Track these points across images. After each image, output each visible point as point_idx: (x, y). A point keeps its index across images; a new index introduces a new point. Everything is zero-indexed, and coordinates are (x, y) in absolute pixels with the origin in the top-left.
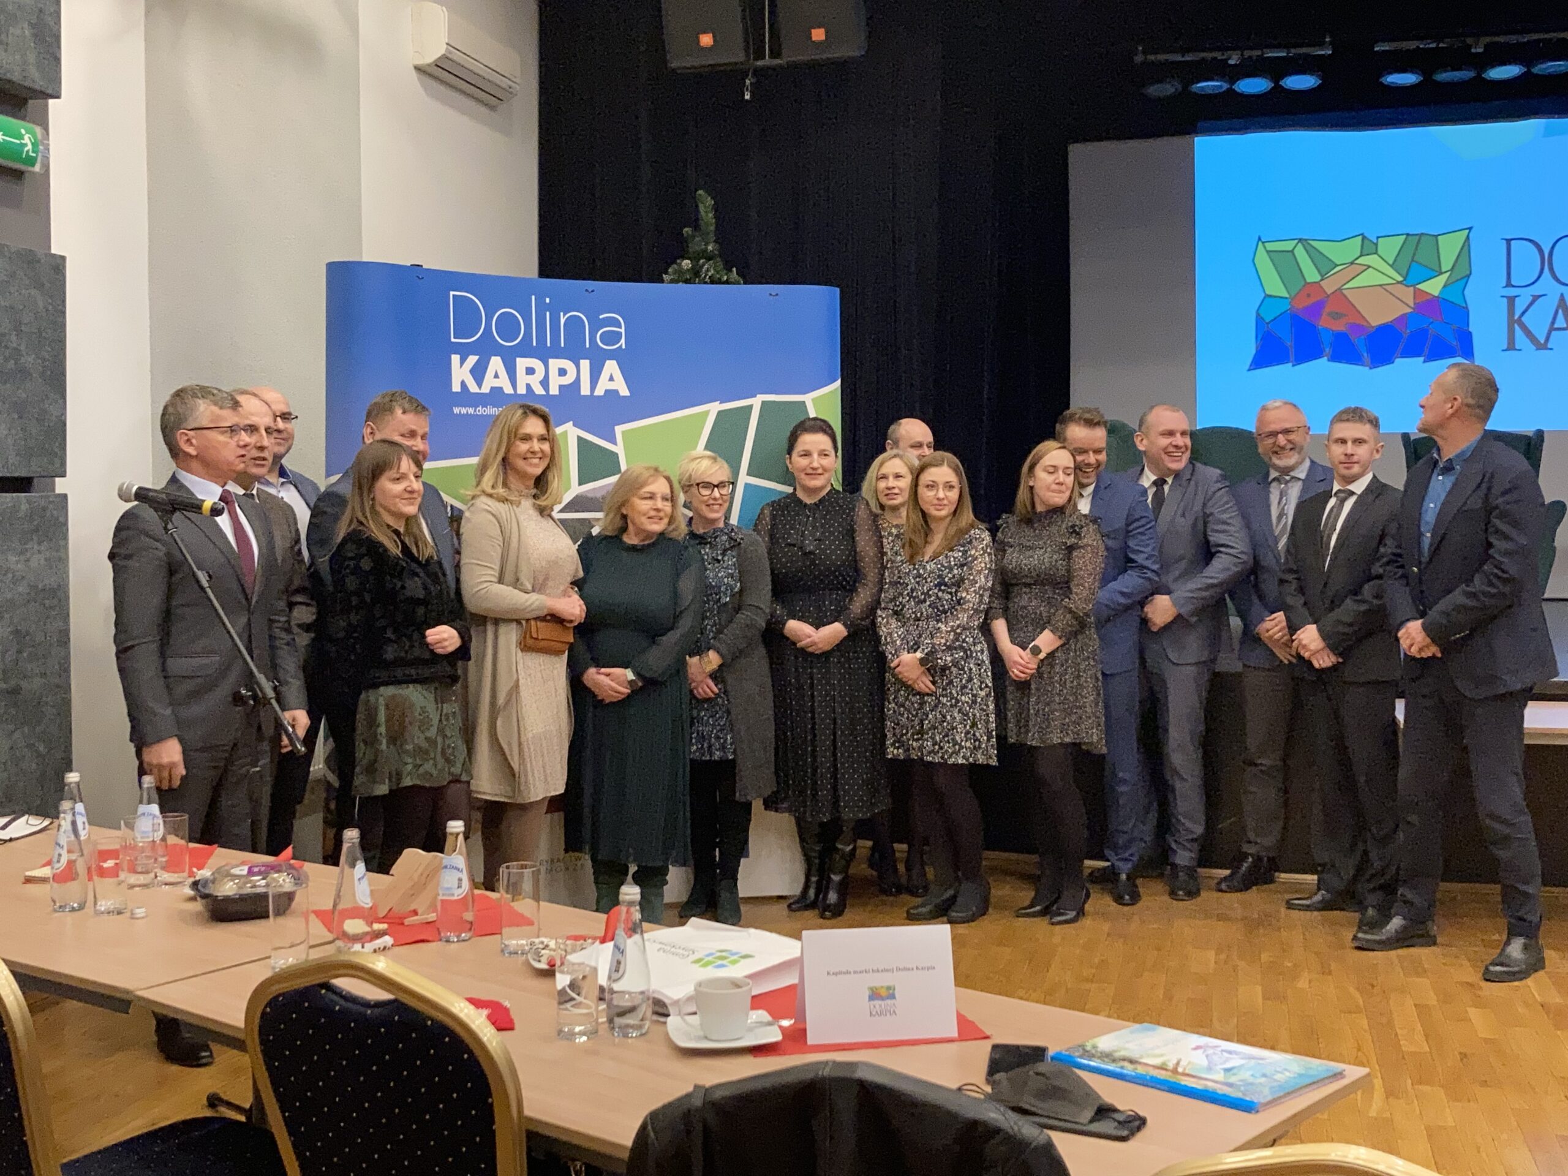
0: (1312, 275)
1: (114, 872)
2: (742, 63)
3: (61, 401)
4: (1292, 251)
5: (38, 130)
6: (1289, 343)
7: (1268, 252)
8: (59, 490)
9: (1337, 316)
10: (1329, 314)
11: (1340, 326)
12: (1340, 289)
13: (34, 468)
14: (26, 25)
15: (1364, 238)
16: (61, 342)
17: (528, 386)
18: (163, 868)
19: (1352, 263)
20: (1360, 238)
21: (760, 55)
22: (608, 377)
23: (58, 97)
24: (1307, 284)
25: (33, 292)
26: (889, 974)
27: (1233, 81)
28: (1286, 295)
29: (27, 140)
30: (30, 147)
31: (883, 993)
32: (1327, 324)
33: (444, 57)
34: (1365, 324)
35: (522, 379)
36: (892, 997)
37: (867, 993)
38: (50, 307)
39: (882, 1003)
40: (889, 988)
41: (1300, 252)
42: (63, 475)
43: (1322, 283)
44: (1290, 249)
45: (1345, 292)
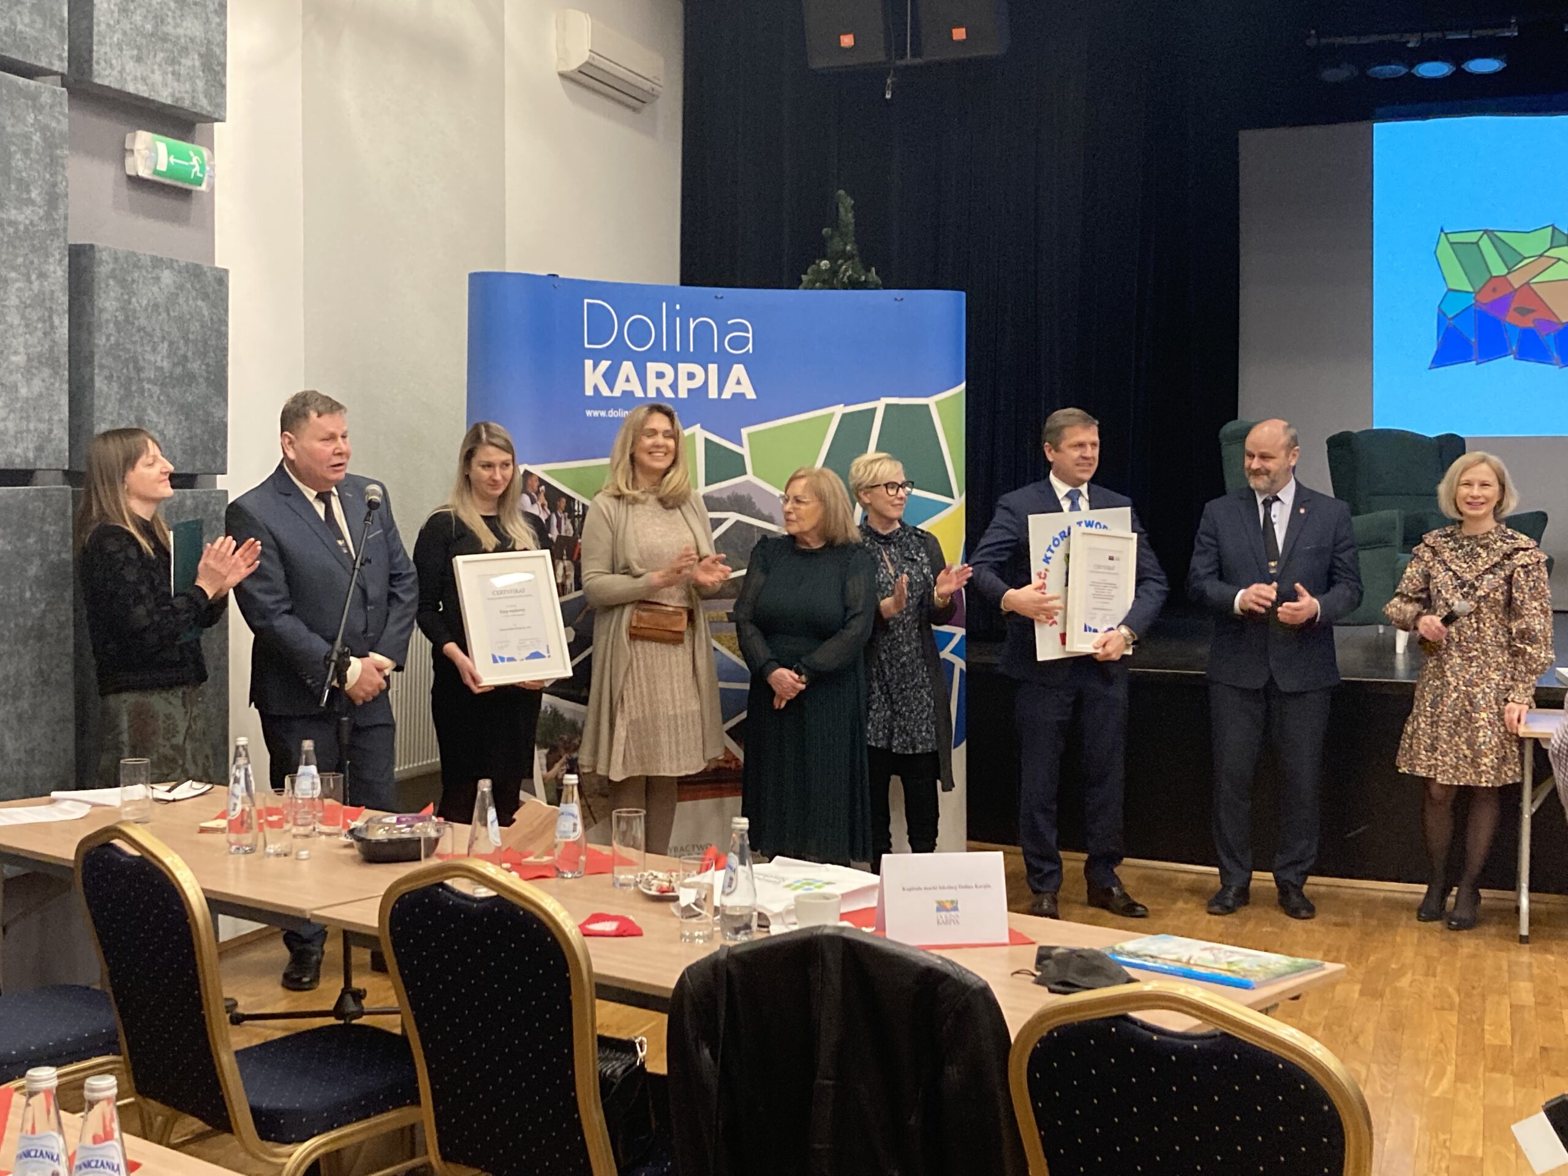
0: (1498, 268)
1: (278, 825)
2: (885, 63)
3: (223, 404)
4: (1477, 243)
5: (205, 152)
6: (1473, 340)
7: (1451, 244)
8: (220, 486)
9: (1523, 311)
10: (1515, 310)
11: (1528, 322)
12: (1528, 283)
13: (198, 465)
14: (196, 57)
15: (1554, 228)
16: (225, 350)
17: (658, 390)
18: (321, 822)
19: (1541, 256)
20: (1550, 229)
21: (903, 56)
22: (735, 380)
23: (223, 120)
24: (1492, 277)
25: (200, 303)
26: (953, 891)
27: (1412, 66)
28: (1470, 289)
29: (195, 161)
30: (197, 168)
31: (949, 906)
32: (1513, 319)
33: (587, 63)
34: (1555, 320)
35: (652, 382)
36: (956, 909)
37: (935, 905)
38: (214, 317)
39: (948, 914)
40: (952, 902)
41: (1486, 244)
42: (224, 472)
43: (1509, 277)
44: (1475, 240)
45: (1533, 286)
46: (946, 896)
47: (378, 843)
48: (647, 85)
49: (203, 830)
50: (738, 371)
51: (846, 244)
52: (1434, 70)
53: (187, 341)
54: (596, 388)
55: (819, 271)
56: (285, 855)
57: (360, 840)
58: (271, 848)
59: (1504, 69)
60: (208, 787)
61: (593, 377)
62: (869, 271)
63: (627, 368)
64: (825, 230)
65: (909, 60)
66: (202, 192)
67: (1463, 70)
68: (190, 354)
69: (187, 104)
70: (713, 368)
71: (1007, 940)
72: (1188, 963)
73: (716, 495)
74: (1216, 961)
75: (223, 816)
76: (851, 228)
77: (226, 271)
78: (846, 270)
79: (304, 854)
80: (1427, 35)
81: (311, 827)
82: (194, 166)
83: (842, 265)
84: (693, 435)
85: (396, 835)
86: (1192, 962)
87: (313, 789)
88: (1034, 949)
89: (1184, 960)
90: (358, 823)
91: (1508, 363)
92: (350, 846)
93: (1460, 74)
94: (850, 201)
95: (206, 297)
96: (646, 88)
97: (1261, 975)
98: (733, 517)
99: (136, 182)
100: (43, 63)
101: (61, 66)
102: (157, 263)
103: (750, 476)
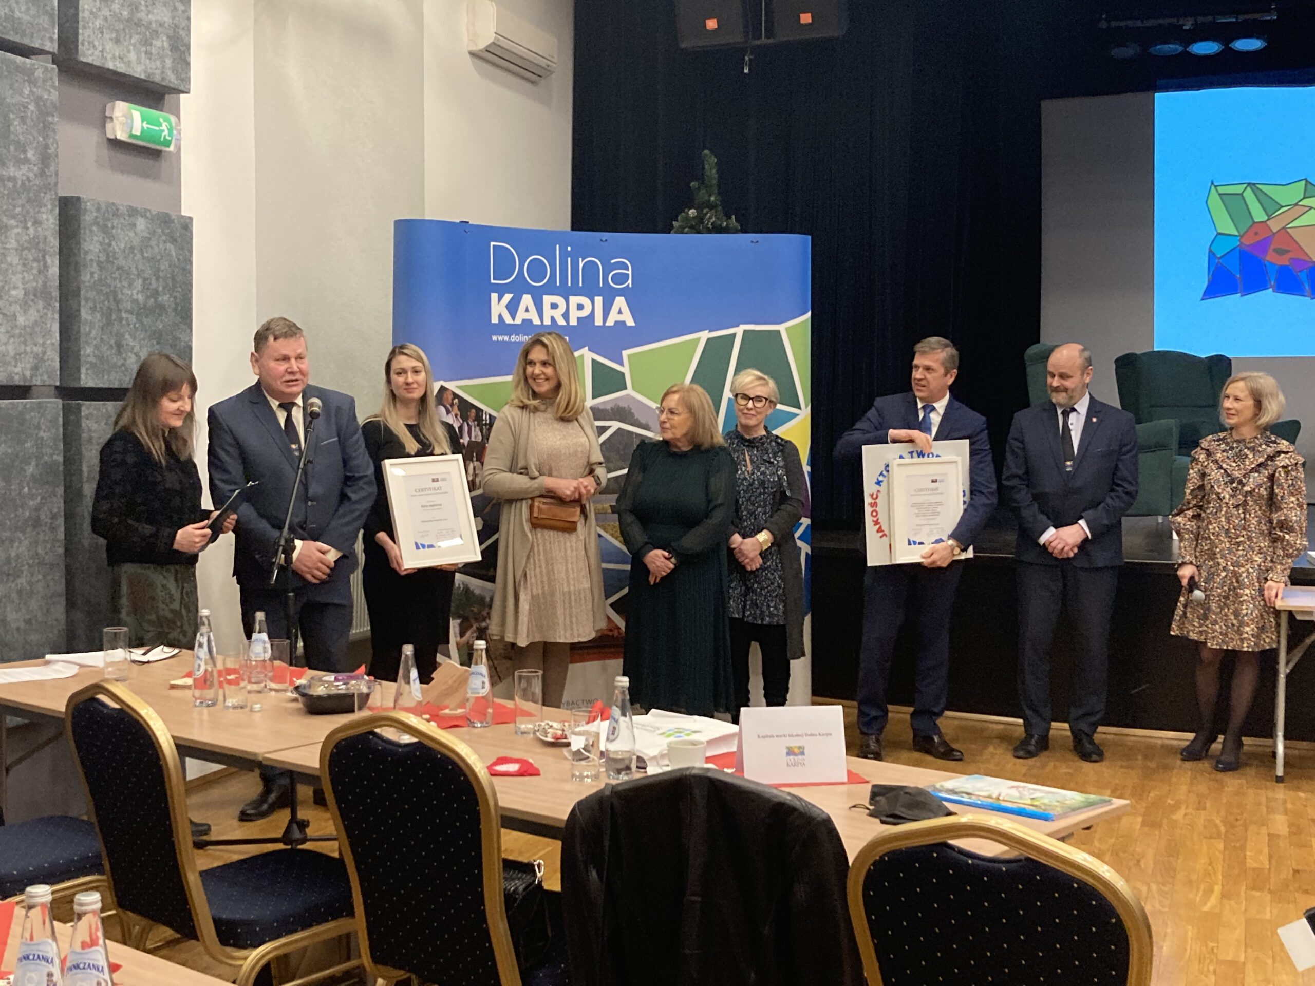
0: (1259, 215)
1: (235, 682)
2: (742, 43)
4: (1242, 194)
5: (173, 119)
6: (1238, 276)
7: (1220, 195)
9: (1281, 252)
10: (1274, 250)
11: (1284, 261)
12: (1284, 228)
14: (165, 38)
15: (1307, 182)
16: (190, 285)
17: (552, 318)
18: (271, 680)
19: (1296, 205)
20: (1303, 183)
21: (759, 37)
23: (188, 92)
24: (1254, 223)
26: (800, 738)
27: (1187, 45)
28: (1236, 233)
31: (796, 751)
32: (1272, 259)
33: (492, 43)
34: (1307, 259)
35: (548, 312)
36: (802, 753)
37: (785, 751)
39: (796, 758)
40: (799, 748)
41: (1249, 195)
43: (1268, 223)
44: (1240, 192)
45: (1289, 230)
46: (794, 743)
47: (319, 698)
48: (543, 62)
49: (173, 687)
50: (620, 302)
51: (710, 196)
52: (1206, 48)
53: (158, 279)
54: (500, 316)
55: (687, 218)
56: (242, 708)
57: (304, 695)
58: (229, 703)
59: (1265, 48)
60: (177, 651)
61: (498, 308)
62: (730, 218)
63: (527, 300)
64: (692, 184)
65: (764, 40)
66: (170, 152)
67: (1231, 48)
68: (161, 289)
69: (157, 78)
70: (599, 300)
71: (845, 779)
72: (998, 799)
73: (601, 407)
74: (1021, 798)
75: (189, 675)
76: (715, 182)
77: (191, 219)
78: (710, 218)
79: (257, 707)
80: (1200, 19)
81: (263, 685)
82: (163, 131)
83: (706, 214)
84: (582, 356)
85: (334, 691)
86: (1001, 798)
87: (265, 652)
88: (868, 788)
89: (995, 796)
90: (302, 681)
91: (1268, 295)
92: (296, 700)
93: (1228, 52)
94: (714, 160)
95: (174, 241)
96: (544, 65)
97: (1059, 809)
98: (615, 425)
99: (115, 144)
100: (36, 44)
101: (51, 46)
102: (133, 212)
103: (629, 391)
